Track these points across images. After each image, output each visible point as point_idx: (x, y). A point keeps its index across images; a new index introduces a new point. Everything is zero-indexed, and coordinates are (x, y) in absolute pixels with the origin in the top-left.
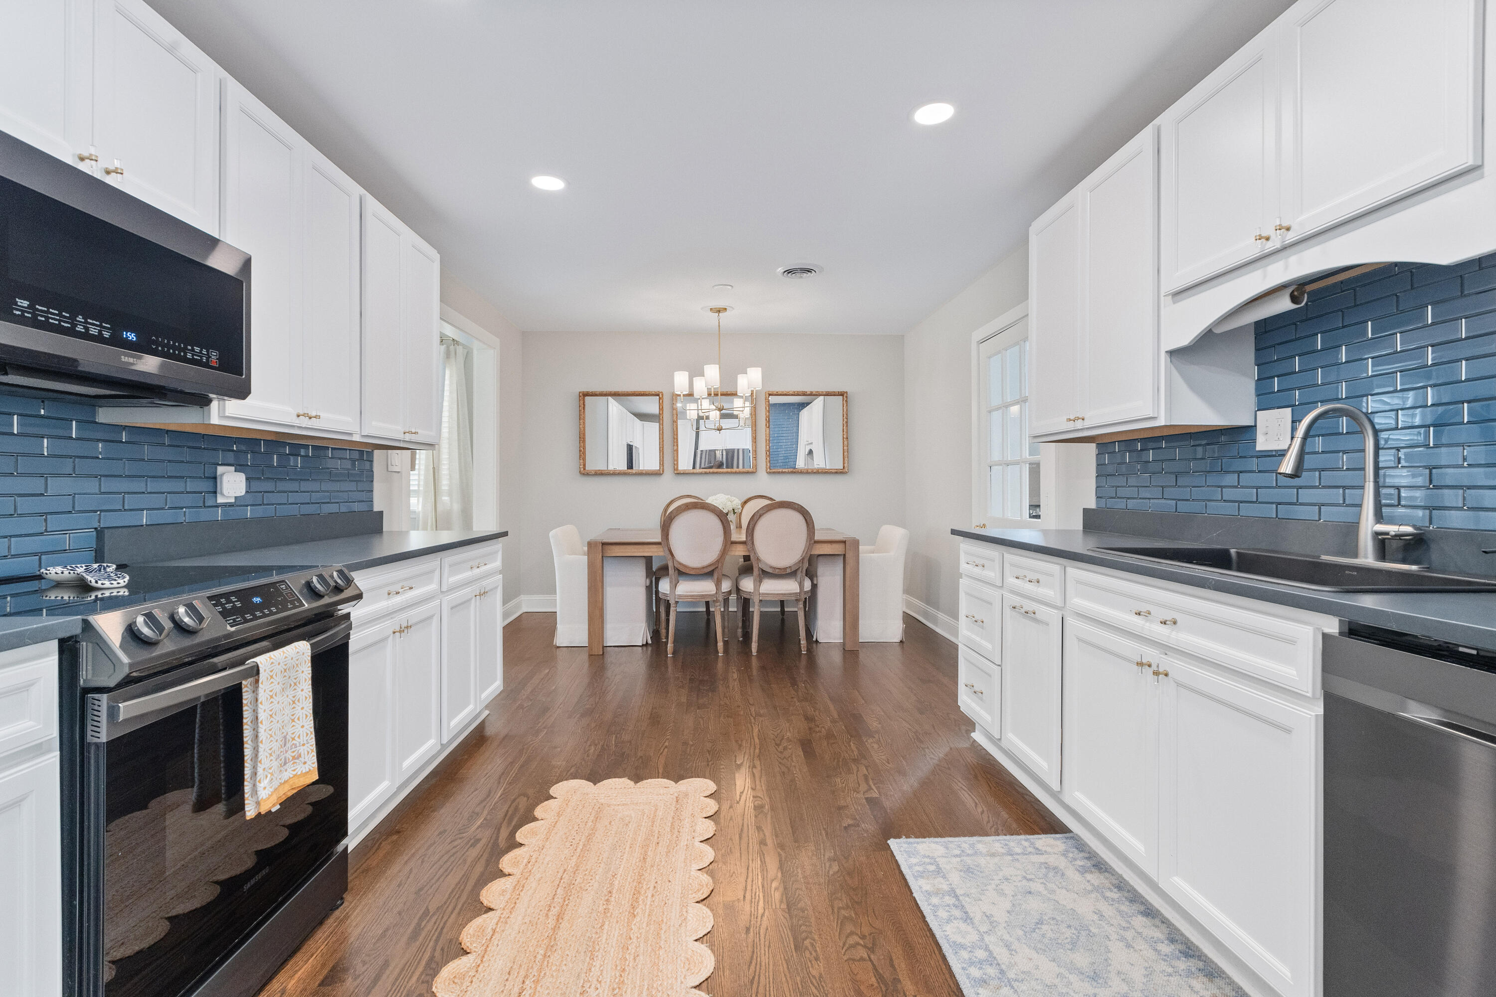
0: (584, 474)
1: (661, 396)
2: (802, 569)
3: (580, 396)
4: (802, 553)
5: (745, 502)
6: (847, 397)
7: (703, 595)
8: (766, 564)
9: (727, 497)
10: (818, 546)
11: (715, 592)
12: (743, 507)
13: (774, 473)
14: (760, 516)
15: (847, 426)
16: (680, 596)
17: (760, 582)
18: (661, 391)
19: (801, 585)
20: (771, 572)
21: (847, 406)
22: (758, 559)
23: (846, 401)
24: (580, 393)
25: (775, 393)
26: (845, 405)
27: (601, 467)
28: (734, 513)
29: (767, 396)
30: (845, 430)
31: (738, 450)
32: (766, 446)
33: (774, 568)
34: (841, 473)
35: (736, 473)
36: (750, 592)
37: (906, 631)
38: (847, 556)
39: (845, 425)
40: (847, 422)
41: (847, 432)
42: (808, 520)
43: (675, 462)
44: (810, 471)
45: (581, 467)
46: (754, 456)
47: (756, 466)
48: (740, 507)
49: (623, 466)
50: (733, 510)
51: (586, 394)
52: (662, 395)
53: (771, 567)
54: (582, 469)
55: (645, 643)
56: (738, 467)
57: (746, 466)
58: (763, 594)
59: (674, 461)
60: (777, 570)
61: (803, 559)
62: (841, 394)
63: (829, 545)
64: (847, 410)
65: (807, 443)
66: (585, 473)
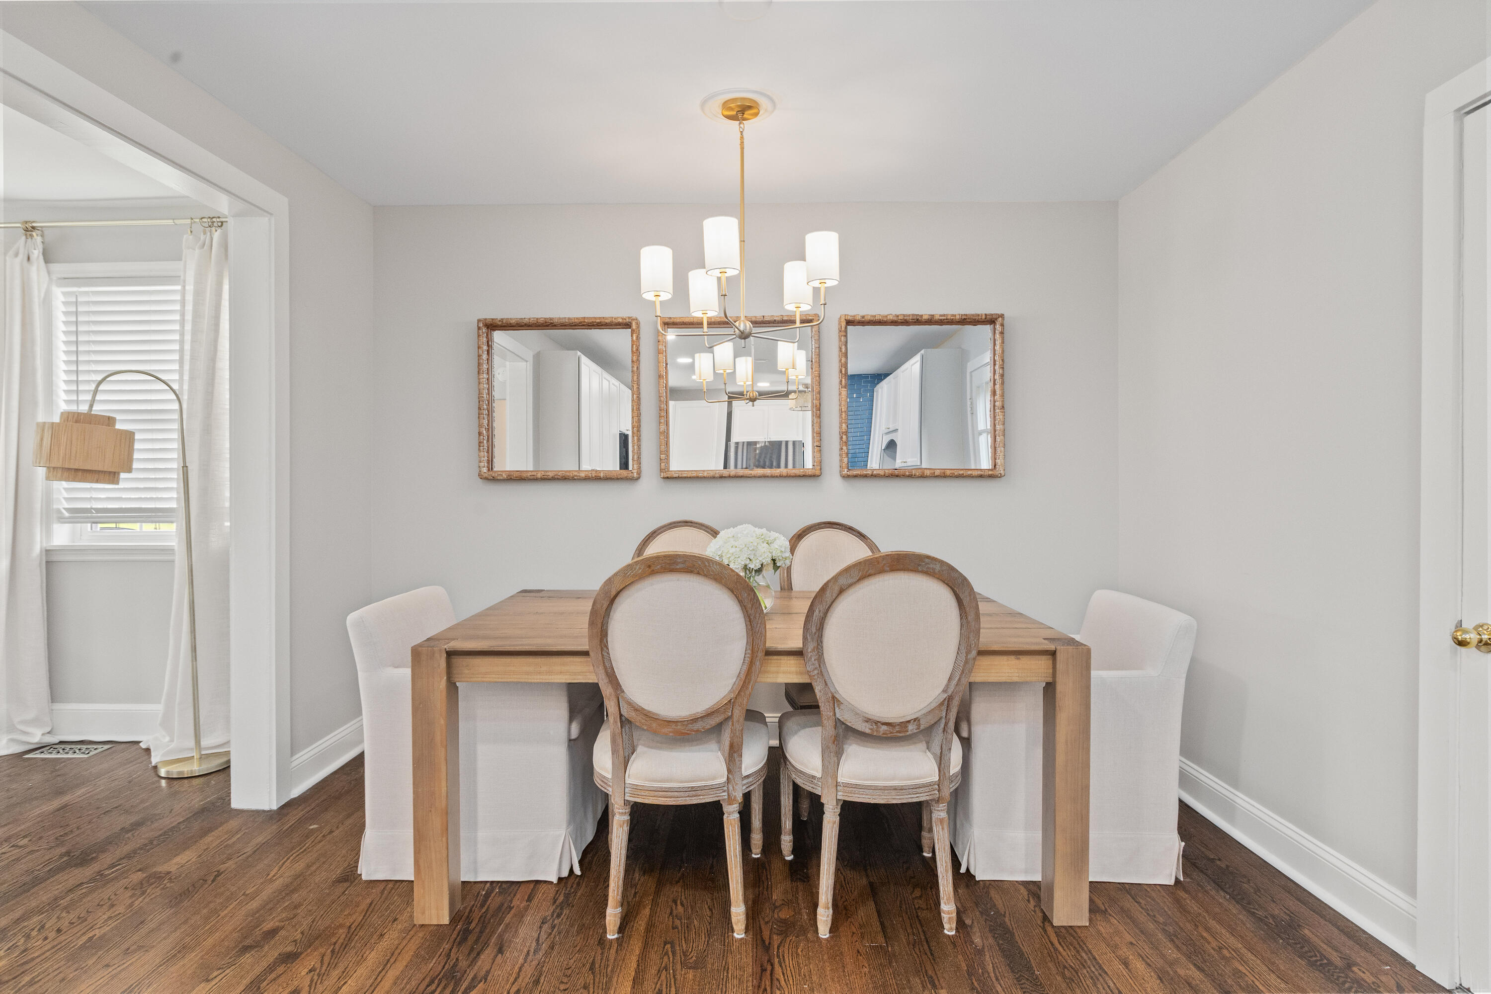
0: (486, 479)
1: (634, 326)
2: (946, 724)
3: (479, 328)
4: (945, 682)
5: (799, 536)
6: (1002, 325)
7: (693, 789)
8: (856, 713)
9: (758, 531)
10: (985, 661)
11: (725, 779)
12: (792, 550)
13: (856, 476)
14: (841, 591)
15: (1003, 383)
16: (636, 787)
17: (839, 754)
18: (634, 315)
19: (942, 761)
20: (868, 731)
21: (1003, 342)
22: (835, 700)
23: (1002, 333)
24: (479, 321)
25: (858, 318)
26: (998, 342)
27: (567, 465)
28: (776, 567)
29: (844, 324)
30: (998, 392)
31: (787, 442)
32: (841, 423)
33: (876, 723)
34: (990, 476)
35: (781, 477)
36: (814, 777)
37: (1189, 860)
38: (1059, 688)
39: (998, 381)
40: (1002, 376)
41: (1003, 396)
42: (966, 602)
43: (663, 456)
44: (928, 473)
45: (482, 464)
46: (817, 444)
47: (819, 462)
48: (788, 554)
49: (612, 464)
50: (774, 560)
51: (492, 326)
52: (638, 324)
53: (868, 720)
54: (485, 470)
55: (565, 874)
56: (786, 466)
57: (797, 465)
58: (847, 785)
59: (661, 453)
60: (884, 728)
61: (950, 699)
62: (990, 320)
63: (1012, 661)
64: (1003, 352)
65: (888, 431)
66: (491, 477)
